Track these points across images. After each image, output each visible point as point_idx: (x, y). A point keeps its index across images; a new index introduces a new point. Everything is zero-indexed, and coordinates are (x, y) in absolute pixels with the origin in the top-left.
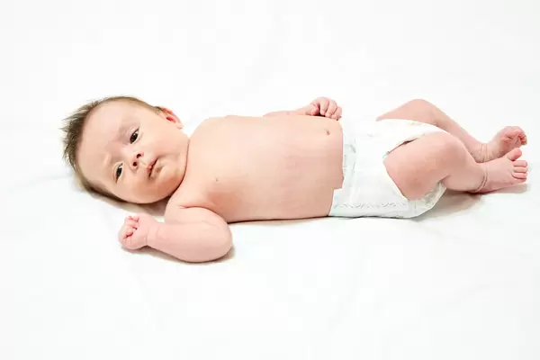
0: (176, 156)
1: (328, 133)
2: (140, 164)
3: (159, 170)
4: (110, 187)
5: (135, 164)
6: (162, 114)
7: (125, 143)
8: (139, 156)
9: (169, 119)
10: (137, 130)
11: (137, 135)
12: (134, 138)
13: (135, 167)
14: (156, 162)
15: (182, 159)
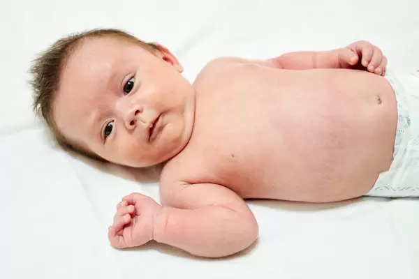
0: (181, 110)
1: (380, 101)
2: (139, 123)
3: (161, 128)
4: (95, 147)
5: (132, 123)
6: (158, 53)
7: (118, 95)
8: (137, 112)
9: (166, 59)
10: (133, 77)
11: (132, 83)
12: (128, 88)
13: (132, 127)
14: (157, 119)
15: (189, 115)
